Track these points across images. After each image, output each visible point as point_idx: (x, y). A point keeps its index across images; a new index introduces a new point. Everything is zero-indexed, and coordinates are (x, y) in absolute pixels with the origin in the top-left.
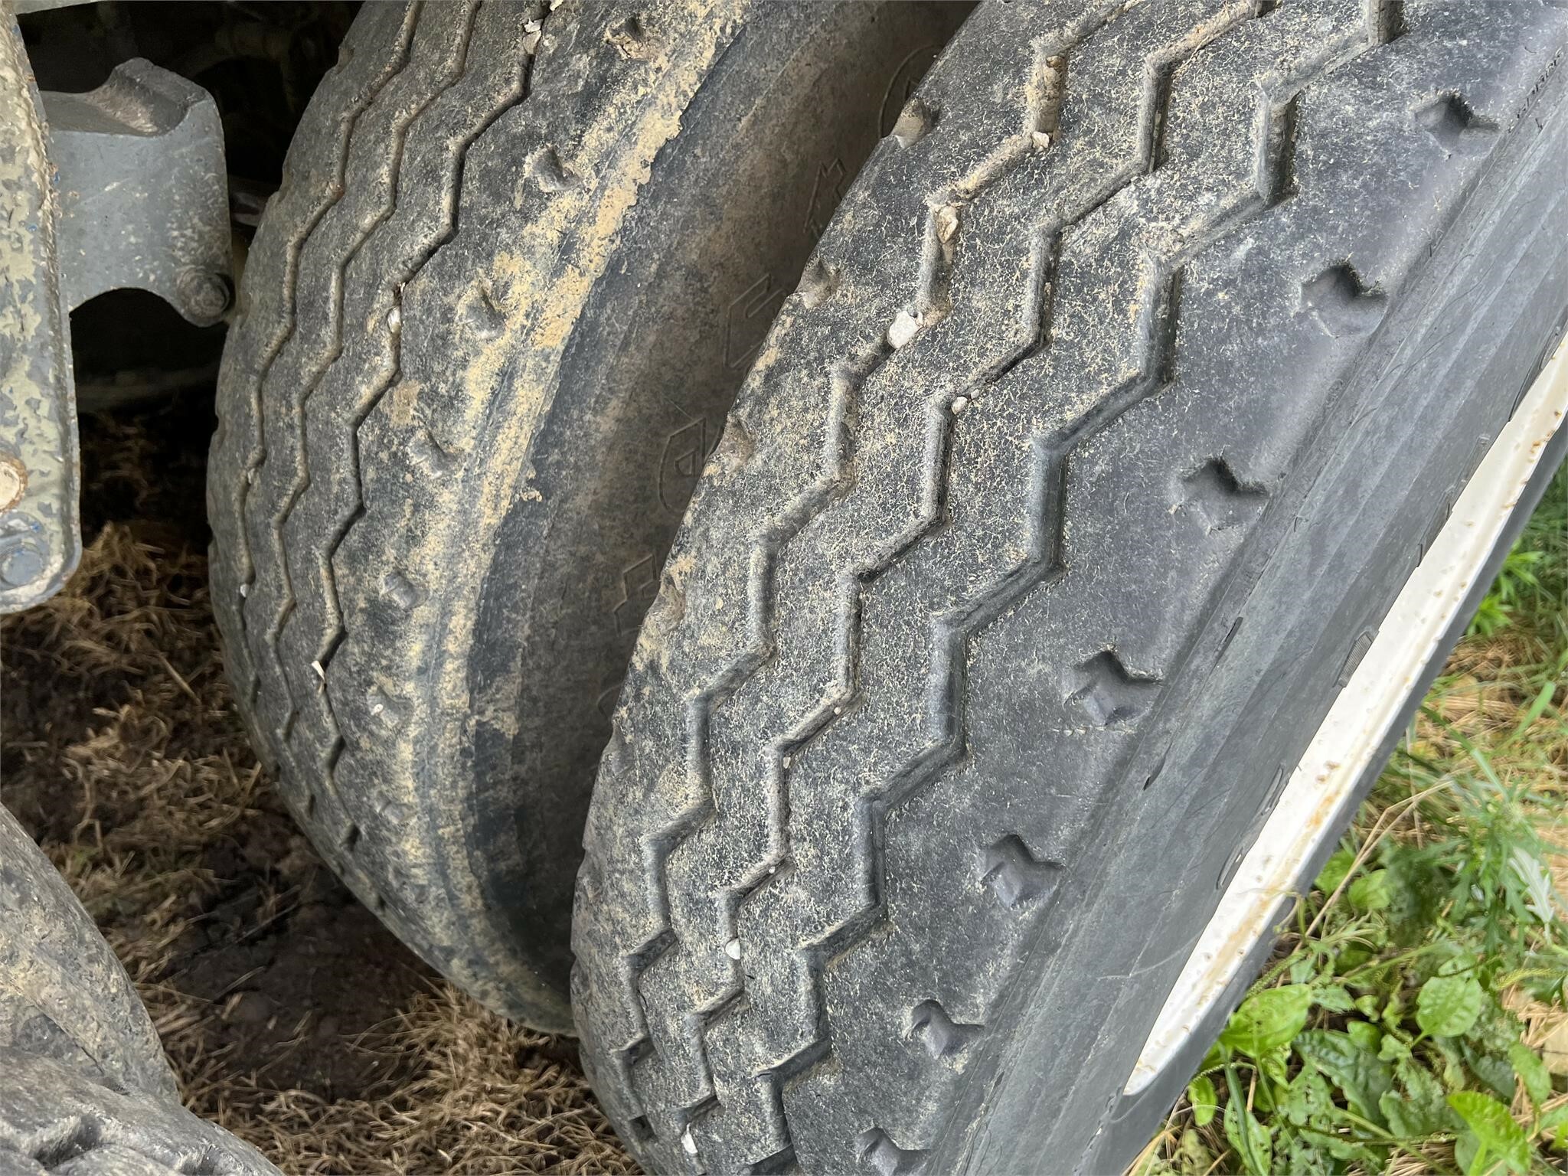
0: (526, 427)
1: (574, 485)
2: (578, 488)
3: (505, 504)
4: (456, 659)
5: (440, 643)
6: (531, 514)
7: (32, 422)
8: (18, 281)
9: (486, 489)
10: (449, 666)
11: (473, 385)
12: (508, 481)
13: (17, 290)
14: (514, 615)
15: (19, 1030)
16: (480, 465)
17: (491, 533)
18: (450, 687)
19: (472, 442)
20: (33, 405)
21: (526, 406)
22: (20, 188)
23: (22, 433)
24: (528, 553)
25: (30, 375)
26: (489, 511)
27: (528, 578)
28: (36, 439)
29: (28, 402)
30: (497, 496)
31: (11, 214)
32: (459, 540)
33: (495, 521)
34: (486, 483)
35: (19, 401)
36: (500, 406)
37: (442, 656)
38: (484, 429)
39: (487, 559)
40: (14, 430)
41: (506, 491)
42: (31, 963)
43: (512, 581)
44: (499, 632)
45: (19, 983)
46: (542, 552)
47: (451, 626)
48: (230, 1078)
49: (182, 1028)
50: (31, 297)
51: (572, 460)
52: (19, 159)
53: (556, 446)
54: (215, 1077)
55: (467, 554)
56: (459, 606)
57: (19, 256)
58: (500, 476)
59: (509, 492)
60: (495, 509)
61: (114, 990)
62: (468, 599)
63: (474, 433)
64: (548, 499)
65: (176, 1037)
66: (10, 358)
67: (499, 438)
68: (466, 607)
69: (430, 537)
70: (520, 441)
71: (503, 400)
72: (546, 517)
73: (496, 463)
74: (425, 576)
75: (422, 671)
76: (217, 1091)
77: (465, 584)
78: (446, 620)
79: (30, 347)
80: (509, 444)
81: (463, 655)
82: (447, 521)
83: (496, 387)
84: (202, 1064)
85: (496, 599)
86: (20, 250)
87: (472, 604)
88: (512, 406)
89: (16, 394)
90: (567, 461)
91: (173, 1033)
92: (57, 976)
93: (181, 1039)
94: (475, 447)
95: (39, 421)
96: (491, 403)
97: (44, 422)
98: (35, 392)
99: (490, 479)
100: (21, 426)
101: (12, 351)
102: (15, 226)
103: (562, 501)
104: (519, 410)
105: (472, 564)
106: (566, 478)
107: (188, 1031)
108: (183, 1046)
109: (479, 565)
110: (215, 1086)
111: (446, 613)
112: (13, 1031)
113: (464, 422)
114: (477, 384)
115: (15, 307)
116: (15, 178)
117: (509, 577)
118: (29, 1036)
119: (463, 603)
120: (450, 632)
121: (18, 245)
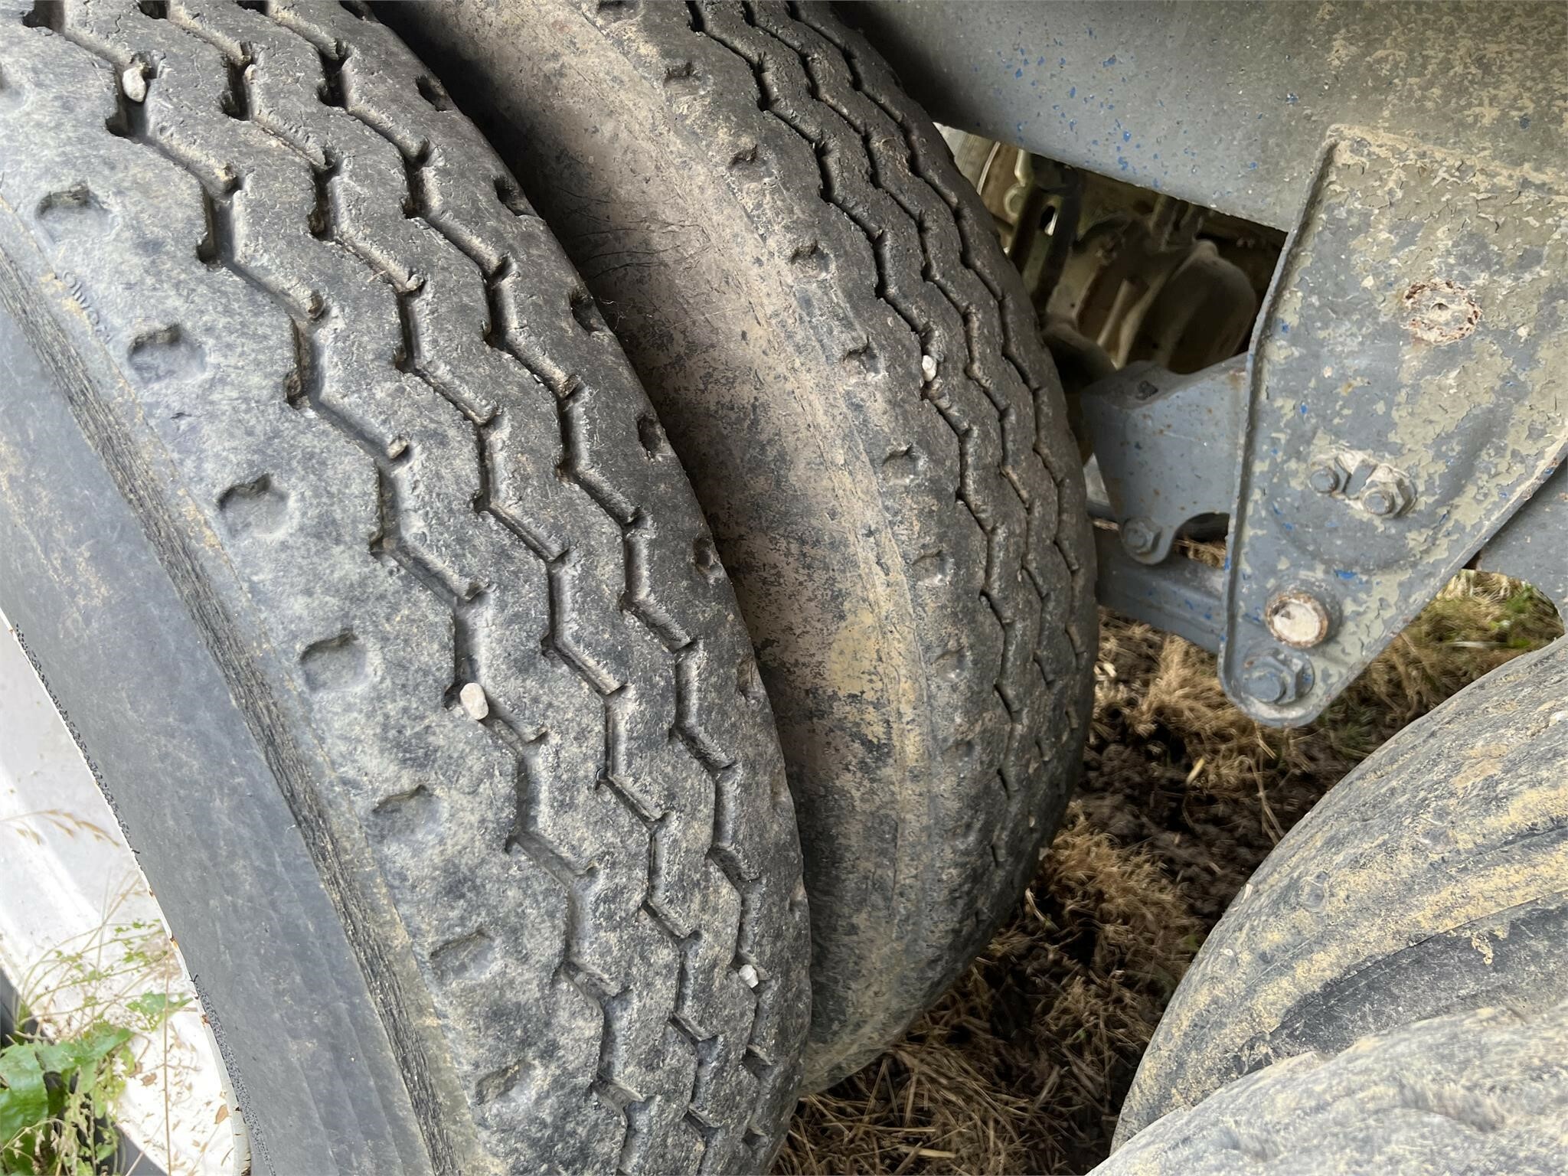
0: (1533, 889)
1: (1532, 990)
2: (1532, 997)
3: (1449, 924)
4: (1295, 985)
5: (1295, 957)
6: (1467, 963)
7: (1371, 615)
8: (1457, 521)
9: (1445, 894)
10: (1285, 983)
11: (1521, 804)
12: (1470, 910)
13: (1450, 525)
14: (1371, 1020)
15: (882, 812)
16: (1461, 871)
17: (1414, 931)
18: (1271, 998)
19: (1470, 845)
20: (1383, 603)
21: (1553, 873)
22: (1522, 462)
23: (1359, 614)
24: (1432, 989)
25: (1401, 585)
26: (1429, 913)
27: (1411, 1007)
28: (1363, 626)
29: (1381, 600)
30: (1449, 910)
31: (1497, 474)
32: (1381, 903)
33: (1427, 927)
34: (1450, 889)
35: (1377, 593)
36: (1529, 847)
37: (1286, 968)
38: (1494, 848)
39: (1390, 946)
40: (1355, 608)
41: (1461, 915)
42: (921, 795)
43: (1396, 991)
44: (1347, 1015)
45: (904, 793)
46: (1443, 1003)
47: (1315, 957)
48: (1056, 1145)
49: (1084, 1087)
50: (1455, 537)
51: (1552, 966)
52: (1542, 443)
53: (1550, 939)
54: (1052, 1130)
55: (1379, 921)
56: (1334, 950)
57: (1475, 505)
58: (1468, 899)
59: (1463, 921)
60: (1437, 917)
61: (944, 877)
62: (1345, 955)
63: (1480, 840)
64: (1496, 970)
65: (1075, 1084)
66: (1397, 561)
67: (1499, 869)
68: (1338, 957)
69: (1364, 873)
70: (1515, 893)
71: (1536, 845)
72: (1477, 981)
73: (1475, 885)
74: (1332, 895)
75: (1264, 959)
76: (1041, 1135)
77: (1355, 941)
78: (1316, 948)
79: (1419, 567)
80: (1502, 883)
81: (1302, 989)
82: (1388, 877)
83: (1540, 826)
84: (1061, 1116)
85: (1369, 987)
86: (1479, 502)
87: (1345, 962)
88: (1539, 858)
89: (1380, 589)
90: (1546, 962)
91: (1077, 1079)
92: (925, 820)
93: (1075, 1090)
94: (1469, 852)
95: (1377, 617)
96: (1521, 836)
97: (1379, 621)
98: (1393, 597)
99: (1457, 891)
100: (1361, 610)
101: (1403, 558)
102: (1492, 485)
103: (1504, 987)
104: (1542, 868)
105: (1374, 934)
106: (1530, 974)
107: (1084, 1093)
108: (1069, 1094)
109: (1379, 941)
110: (1045, 1133)
111: (1321, 941)
112: (879, 808)
113: (1481, 823)
114: (1525, 807)
115: (1435, 534)
116: (1524, 453)
117: (1398, 984)
118: (881, 823)
119: (1339, 953)
120: (1310, 960)
121: (1480, 497)
